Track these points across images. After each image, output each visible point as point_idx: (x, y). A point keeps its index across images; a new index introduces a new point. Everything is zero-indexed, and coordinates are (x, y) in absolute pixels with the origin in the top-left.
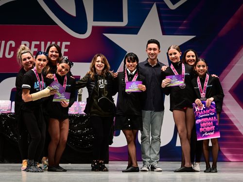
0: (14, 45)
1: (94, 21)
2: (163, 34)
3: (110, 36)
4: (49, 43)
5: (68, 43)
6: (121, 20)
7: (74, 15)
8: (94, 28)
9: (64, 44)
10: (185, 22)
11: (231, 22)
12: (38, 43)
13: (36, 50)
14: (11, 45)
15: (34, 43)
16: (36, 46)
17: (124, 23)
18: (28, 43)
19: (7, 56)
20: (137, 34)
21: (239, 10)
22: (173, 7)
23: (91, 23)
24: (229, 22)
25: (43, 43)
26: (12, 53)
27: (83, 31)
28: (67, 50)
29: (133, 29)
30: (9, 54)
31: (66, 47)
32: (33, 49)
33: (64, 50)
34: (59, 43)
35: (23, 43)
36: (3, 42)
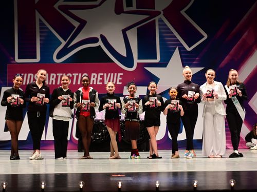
1: (138, 59)
2: (183, 67)
3: (148, 69)
4: (109, 74)
5: (122, 74)
6: (156, 59)
7: (125, 55)
8: (138, 64)
9: (119, 74)
10: (197, 59)
11: (227, 58)
12: (102, 74)
13: (101, 79)
15: (100, 74)
16: (101, 76)
17: (158, 60)
18: (96, 75)
20: (166, 67)
22: (189, 49)
23: (136, 61)
25: (105, 74)
27: (131, 66)
28: (121, 79)
29: (163, 64)
31: (121, 76)
32: (99, 79)
33: (119, 78)
34: (116, 74)
35: (93, 74)
36: (80, 74)
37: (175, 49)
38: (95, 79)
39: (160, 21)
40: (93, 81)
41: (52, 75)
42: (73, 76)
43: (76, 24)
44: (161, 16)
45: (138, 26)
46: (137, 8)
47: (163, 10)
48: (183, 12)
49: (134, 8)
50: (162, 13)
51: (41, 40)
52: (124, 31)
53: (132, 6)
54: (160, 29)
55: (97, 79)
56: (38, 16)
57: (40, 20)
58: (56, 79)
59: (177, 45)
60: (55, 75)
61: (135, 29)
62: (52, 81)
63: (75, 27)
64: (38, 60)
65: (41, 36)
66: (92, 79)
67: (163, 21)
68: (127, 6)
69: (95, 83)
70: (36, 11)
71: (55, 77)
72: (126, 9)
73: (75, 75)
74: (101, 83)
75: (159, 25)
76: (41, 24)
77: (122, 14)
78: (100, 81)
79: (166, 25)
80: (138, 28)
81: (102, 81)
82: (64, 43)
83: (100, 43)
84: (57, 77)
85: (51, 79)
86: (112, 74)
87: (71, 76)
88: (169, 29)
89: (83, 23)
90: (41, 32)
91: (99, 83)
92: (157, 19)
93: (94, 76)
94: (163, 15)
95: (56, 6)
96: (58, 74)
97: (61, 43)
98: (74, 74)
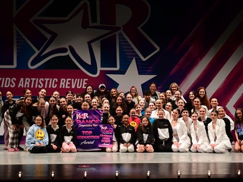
0: (57, 81)
1: (101, 67)
2: (139, 74)
3: (110, 76)
4: (76, 79)
5: (87, 80)
6: (116, 67)
7: (90, 63)
8: (101, 71)
9: (85, 80)
10: (151, 67)
12: (70, 79)
13: (69, 83)
14: (55, 80)
15: (68, 80)
16: (69, 81)
17: (118, 68)
18: (64, 80)
19: (53, 87)
20: (124, 74)
21: (180, 61)
22: (144, 59)
23: (99, 69)
24: (175, 68)
25: (73, 80)
26: (56, 85)
27: (95, 73)
28: (86, 83)
29: (122, 72)
30: (54, 86)
31: (86, 82)
32: (67, 83)
33: (84, 83)
34: (82, 80)
35: (62, 80)
36: (51, 79)
37: (132, 59)
38: (64, 83)
39: (120, 35)
40: (62, 85)
41: (26, 79)
42: (45, 81)
43: (49, 36)
44: (121, 31)
45: (101, 39)
46: (101, 24)
47: (123, 26)
48: (139, 28)
49: (98, 24)
50: (122, 28)
51: (17, 49)
52: (89, 44)
53: (96, 22)
54: (119, 42)
55: (65, 83)
56: (16, 28)
57: (17, 32)
58: (30, 83)
59: (134, 56)
60: (29, 79)
61: (98, 42)
62: (27, 85)
63: (47, 39)
64: (15, 66)
65: (17, 46)
66: (61, 83)
67: (122, 36)
68: (92, 22)
69: (64, 87)
70: (14, 24)
71: (29, 81)
72: (91, 24)
73: (47, 80)
74: (69, 87)
75: (119, 38)
76: (18, 35)
77: (88, 29)
78: (68, 85)
79: (125, 39)
80: (101, 41)
81: (70, 85)
82: (37, 52)
83: (69, 53)
84: (31, 81)
85: (26, 83)
86: (79, 80)
87: (43, 80)
88: (127, 42)
89: (54, 36)
90: (17, 43)
91: (67, 87)
92: (117, 33)
93: (63, 81)
94: (123, 30)
95: (31, 20)
96: (32, 79)
97: (35, 52)
98: (45, 79)
